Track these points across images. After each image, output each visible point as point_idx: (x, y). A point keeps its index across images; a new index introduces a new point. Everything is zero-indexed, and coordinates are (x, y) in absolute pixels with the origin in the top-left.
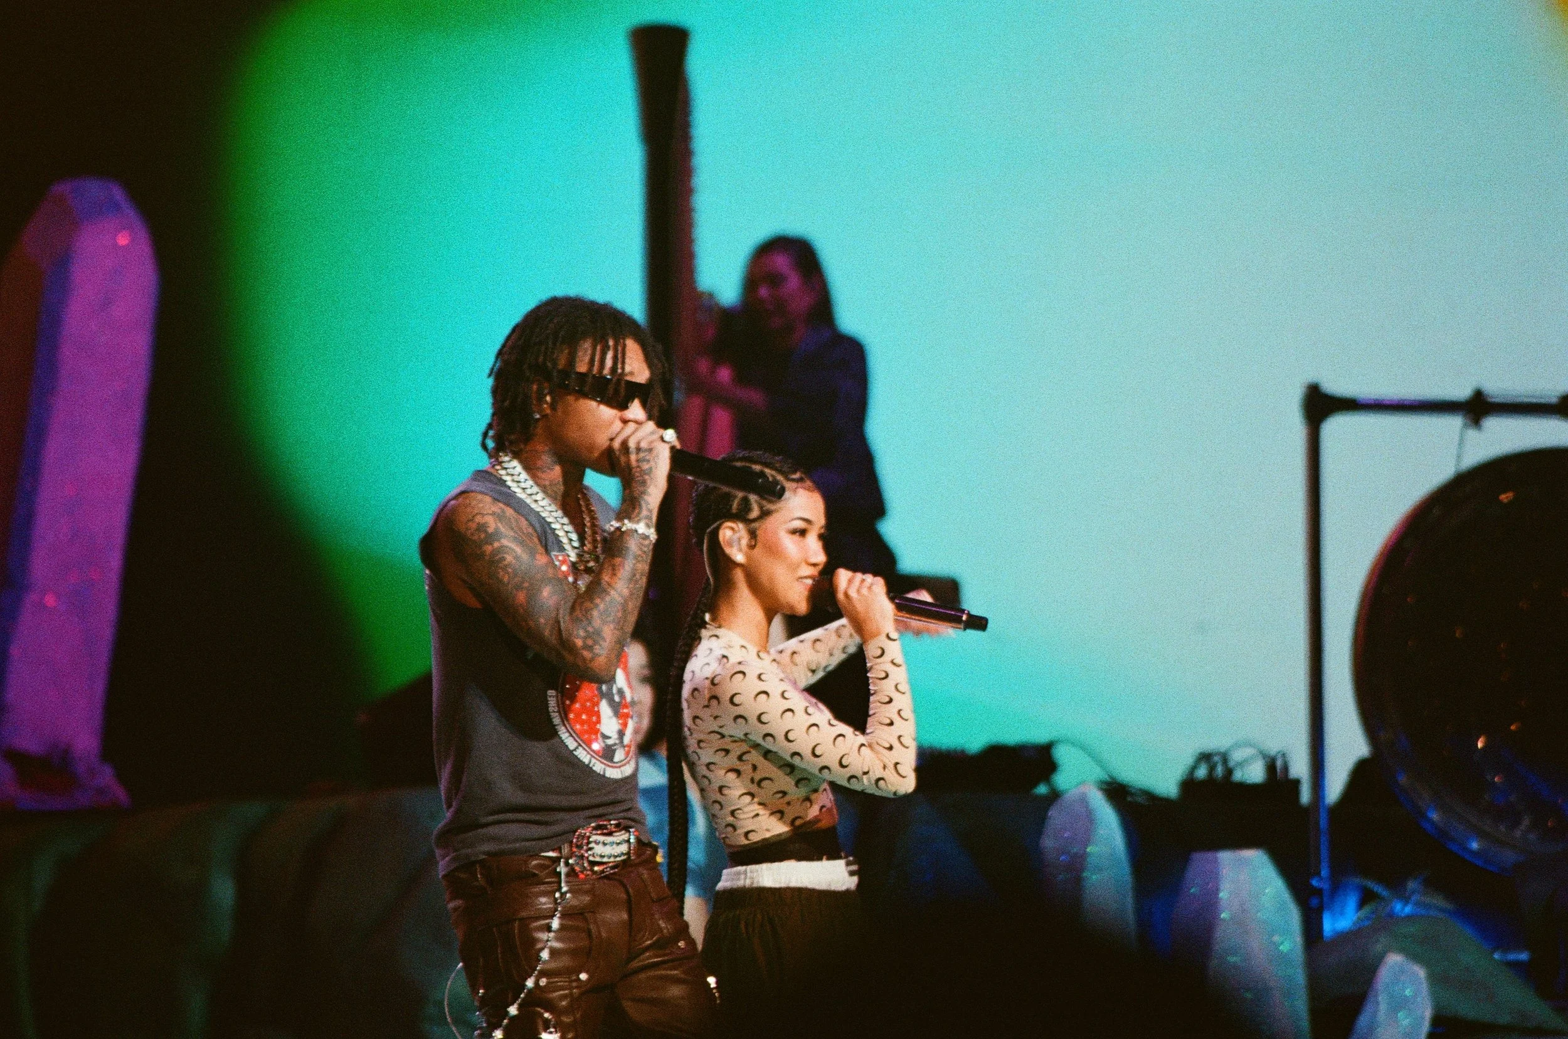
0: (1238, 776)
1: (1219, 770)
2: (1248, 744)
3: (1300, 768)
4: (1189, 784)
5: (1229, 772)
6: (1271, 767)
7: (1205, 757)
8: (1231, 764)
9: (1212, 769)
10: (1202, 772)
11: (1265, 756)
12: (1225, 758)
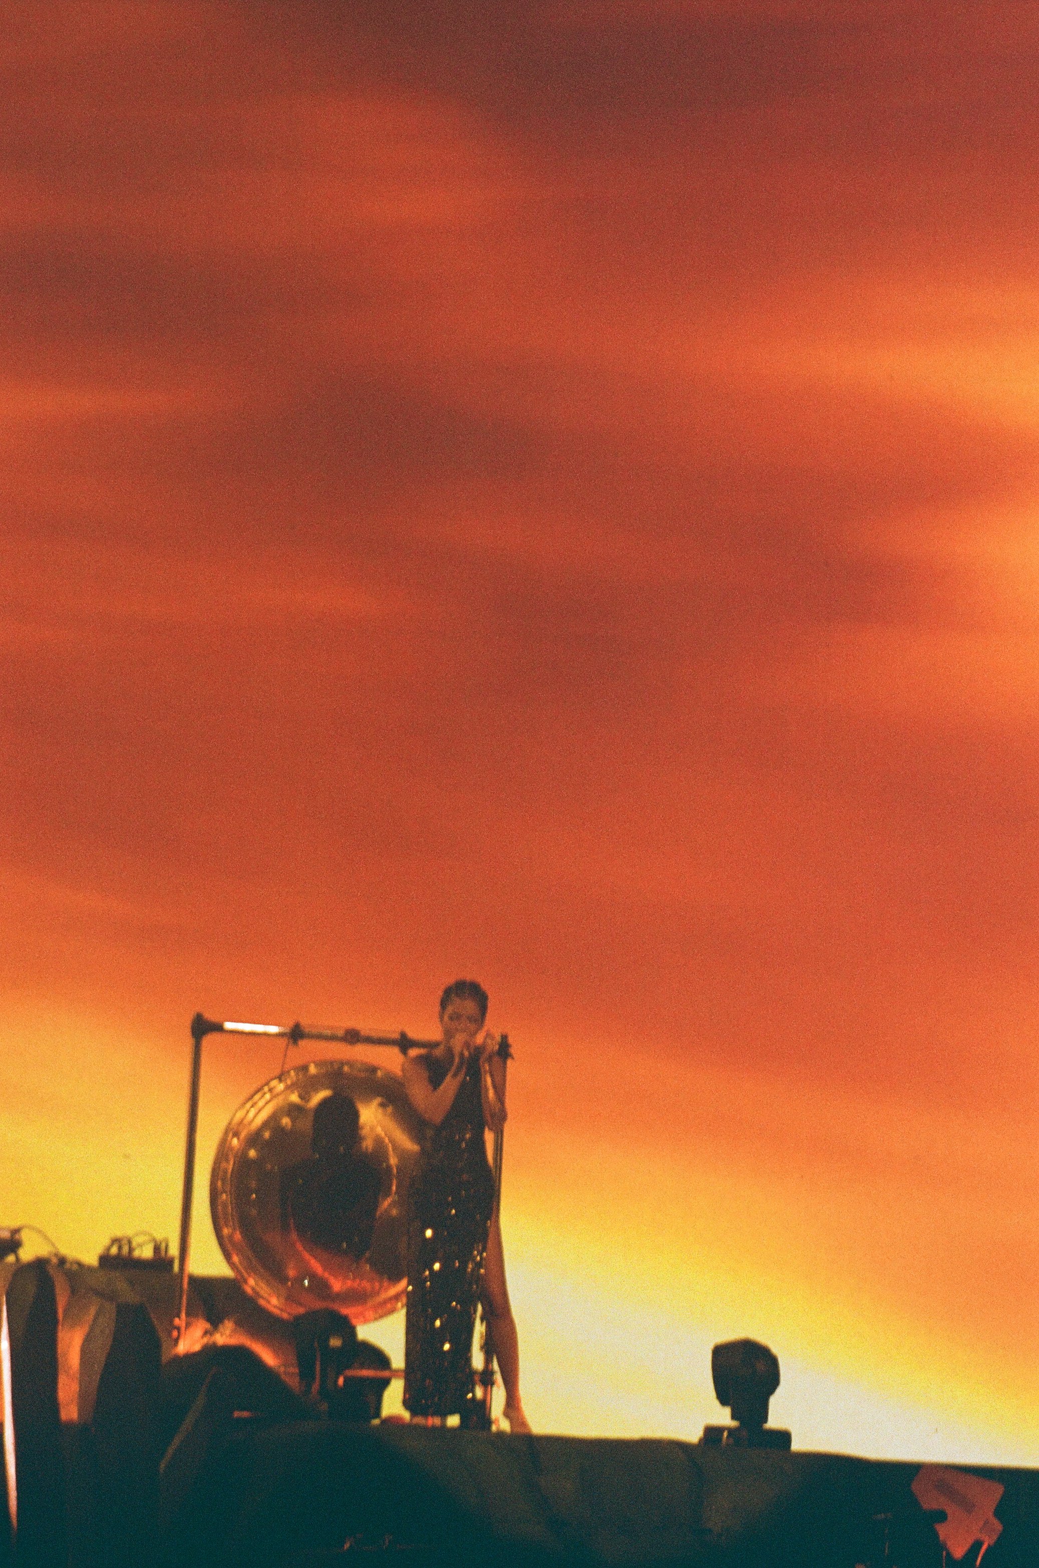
0: (137, 1253)
1: (125, 1250)
2: (144, 1233)
3: (174, 1251)
4: (105, 1259)
5: (131, 1250)
6: (157, 1249)
7: (116, 1241)
8: (134, 1244)
9: (120, 1248)
10: (114, 1250)
11: (154, 1240)
12: (130, 1242)
